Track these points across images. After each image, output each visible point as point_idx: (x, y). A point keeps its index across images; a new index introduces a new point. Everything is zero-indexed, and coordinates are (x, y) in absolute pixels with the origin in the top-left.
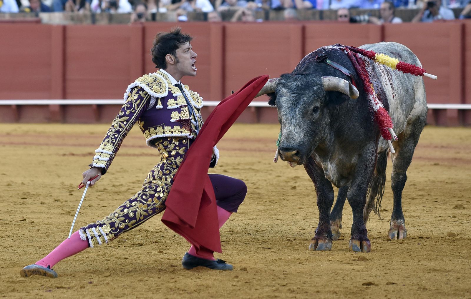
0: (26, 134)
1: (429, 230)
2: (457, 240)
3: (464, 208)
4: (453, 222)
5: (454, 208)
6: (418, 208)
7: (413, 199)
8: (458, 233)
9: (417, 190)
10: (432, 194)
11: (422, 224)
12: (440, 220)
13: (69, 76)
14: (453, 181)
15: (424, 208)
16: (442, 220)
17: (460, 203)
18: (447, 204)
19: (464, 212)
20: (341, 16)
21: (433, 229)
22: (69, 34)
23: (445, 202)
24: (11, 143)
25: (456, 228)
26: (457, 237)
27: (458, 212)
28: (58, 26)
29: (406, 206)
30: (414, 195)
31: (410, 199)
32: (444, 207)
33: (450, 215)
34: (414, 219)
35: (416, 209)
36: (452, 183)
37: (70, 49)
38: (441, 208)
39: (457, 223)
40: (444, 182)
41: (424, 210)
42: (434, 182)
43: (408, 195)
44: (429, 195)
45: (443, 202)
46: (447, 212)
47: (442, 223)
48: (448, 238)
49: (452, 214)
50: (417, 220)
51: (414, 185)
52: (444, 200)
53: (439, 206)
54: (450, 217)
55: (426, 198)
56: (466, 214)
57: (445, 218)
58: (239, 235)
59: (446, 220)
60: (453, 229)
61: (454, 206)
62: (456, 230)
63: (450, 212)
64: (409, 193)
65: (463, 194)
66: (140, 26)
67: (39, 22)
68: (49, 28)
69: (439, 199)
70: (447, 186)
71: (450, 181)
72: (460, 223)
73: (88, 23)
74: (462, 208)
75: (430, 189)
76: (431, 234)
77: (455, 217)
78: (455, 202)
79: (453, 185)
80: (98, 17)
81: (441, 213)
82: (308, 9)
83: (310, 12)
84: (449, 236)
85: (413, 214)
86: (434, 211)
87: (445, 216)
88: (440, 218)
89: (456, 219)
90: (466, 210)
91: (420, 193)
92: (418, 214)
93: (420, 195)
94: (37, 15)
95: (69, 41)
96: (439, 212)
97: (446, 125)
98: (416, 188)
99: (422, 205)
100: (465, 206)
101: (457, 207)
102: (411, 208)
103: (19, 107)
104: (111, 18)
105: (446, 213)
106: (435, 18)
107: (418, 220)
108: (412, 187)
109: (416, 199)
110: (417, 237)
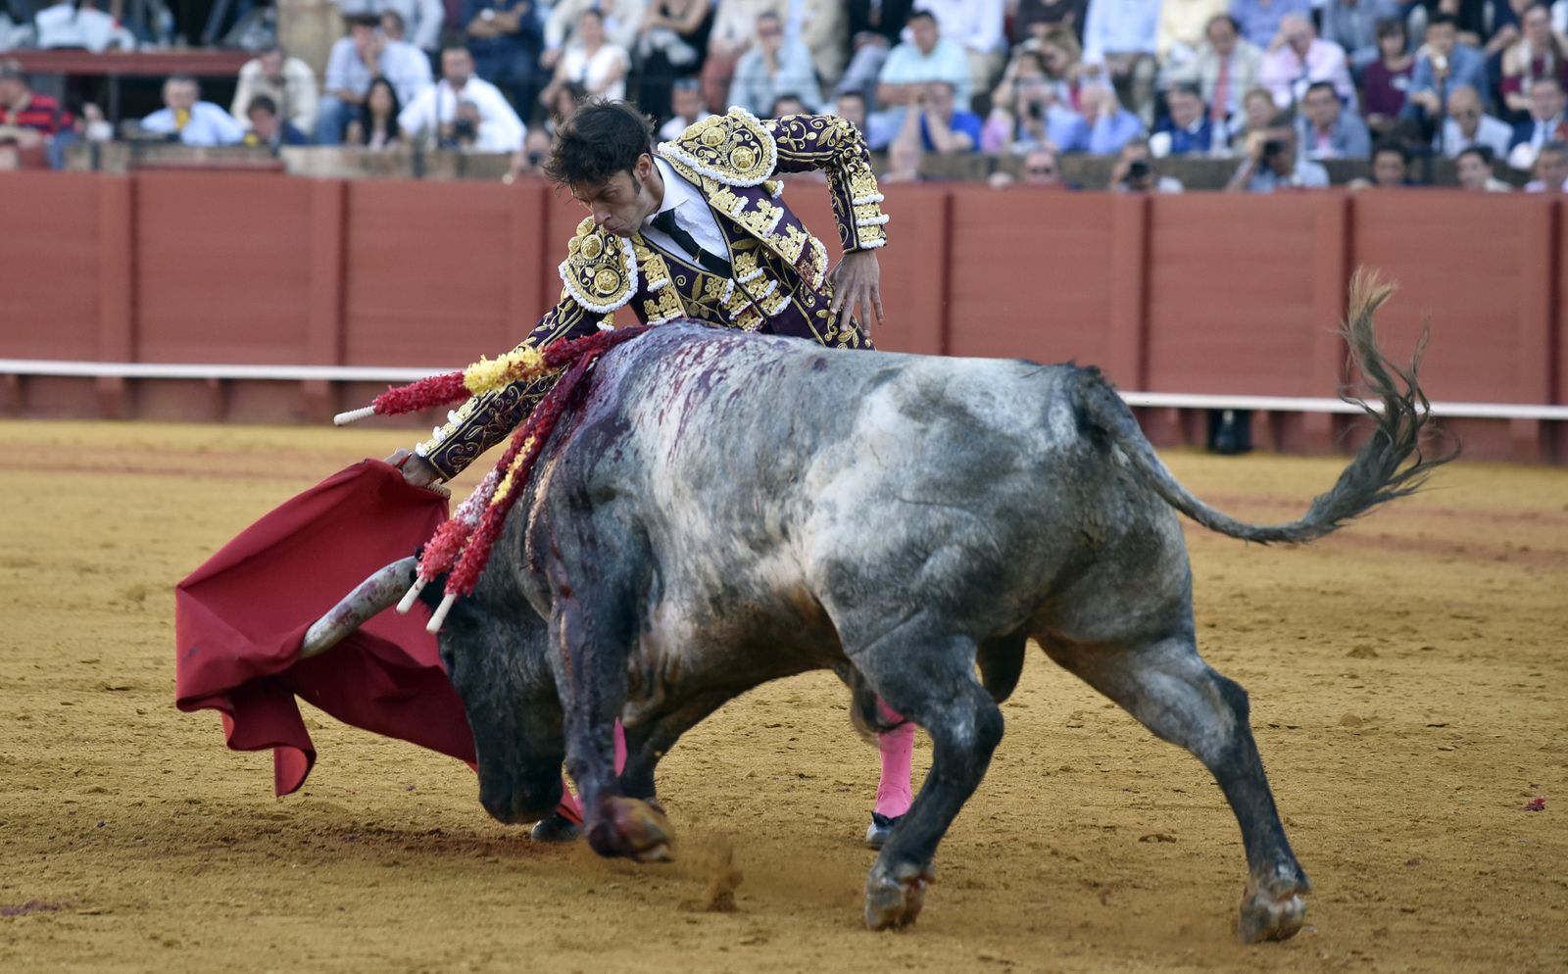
0: (246, 451)
1: (1295, 708)
2: (1365, 733)
3: (1375, 655)
4: (1351, 690)
5: (1350, 655)
6: (1260, 654)
7: (1245, 630)
8: (1366, 716)
9: (1252, 607)
10: (1291, 618)
11: (1274, 694)
12: (1317, 684)
13: (356, 307)
14: (1339, 588)
15: (1276, 654)
16: (1322, 683)
17: (1361, 642)
18: (1332, 645)
19: (1376, 664)
20: (1035, 171)
21: (1303, 706)
22: (358, 202)
23: (1325, 639)
24: (214, 474)
25: (1361, 705)
26: (1366, 727)
27: (1361, 665)
28: (329, 183)
29: (1229, 647)
30: (1245, 622)
31: (1235, 629)
32: (1325, 651)
33: (1342, 671)
34: (1252, 680)
35: (1254, 655)
36: (1338, 593)
37: (359, 240)
38: (1316, 654)
39: (1362, 692)
40: (1315, 590)
41: (1274, 658)
42: (1289, 589)
43: (1231, 620)
44: (1282, 621)
45: (1321, 640)
46: (1335, 664)
47: (1324, 691)
48: (1343, 728)
49: (1348, 669)
50: (1260, 683)
51: (1242, 596)
52: (1323, 635)
53: (1311, 650)
54: (1342, 676)
55: (1276, 628)
56: (1382, 671)
57: (1331, 679)
58: (815, 710)
59: (1333, 684)
60: (1353, 706)
61: (1349, 650)
62: (1361, 710)
63: (1343, 665)
64: (1231, 616)
65: (1367, 620)
66: (536, 186)
67: (280, 169)
68: (306, 186)
69: (1310, 632)
70: (1324, 601)
71: (1331, 589)
72: (1370, 692)
73: (403, 174)
74: (1369, 656)
75: (1282, 608)
76: (1299, 719)
77: (1354, 677)
78: (1352, 640)
79: (1340, 600)
80: (429, 162)
81: (1319, 668)
82: (961, 152)
83: (965, 160)
84: (1344, 725)
85: (1247, 667)
86: (1301, 661)
87: (1330, 675)
88: (1317, 680)
89: (1357, 683)
90: (1380, 660)
91: (1262, 616)
92: (1261, 669)
93: (1261, 622)
94: (275, 153)
95: (357, 221)
96: (1314, 664)
97: (1300, 451)
98: (1247, 604)
99: (1269, 646)
100: (1378, 651)
101: (1356, 653)
102: (1243, 653)
103: (226, 383)
104: (463, 164)
105: (1331, 667)
106: (1284, 183)
107: (1262, 683)
108: (1237, 601)
109: (1251, 630)
110: (1265, 726)
